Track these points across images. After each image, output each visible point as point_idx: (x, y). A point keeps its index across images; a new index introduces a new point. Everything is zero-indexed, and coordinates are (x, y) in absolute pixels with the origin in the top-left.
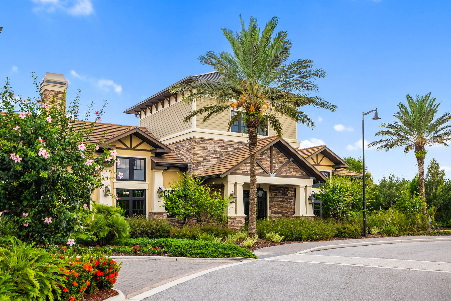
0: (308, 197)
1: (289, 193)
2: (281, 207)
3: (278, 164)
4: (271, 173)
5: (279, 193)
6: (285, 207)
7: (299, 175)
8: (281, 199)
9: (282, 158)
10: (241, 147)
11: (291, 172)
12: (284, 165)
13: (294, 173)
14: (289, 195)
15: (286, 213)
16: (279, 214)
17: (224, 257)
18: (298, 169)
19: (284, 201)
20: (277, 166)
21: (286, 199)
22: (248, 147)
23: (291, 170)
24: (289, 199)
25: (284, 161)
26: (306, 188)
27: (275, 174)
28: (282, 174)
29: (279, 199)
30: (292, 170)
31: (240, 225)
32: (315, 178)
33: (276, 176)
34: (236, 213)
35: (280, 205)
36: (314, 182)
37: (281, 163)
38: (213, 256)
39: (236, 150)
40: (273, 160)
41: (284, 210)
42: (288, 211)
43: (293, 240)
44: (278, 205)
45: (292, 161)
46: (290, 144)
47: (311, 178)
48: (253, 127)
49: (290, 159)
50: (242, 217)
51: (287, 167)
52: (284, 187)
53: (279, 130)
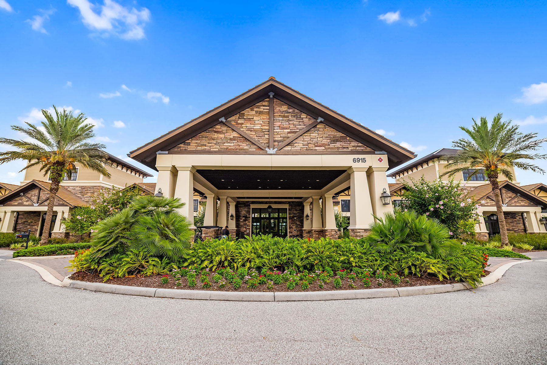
0: (539, 220)
1: (517, 217)
2: (512, 226)
3: (507, 198)
4: (503, 204)
5: (508, 217)
6: (515, 226)
7: (527, 205)
8: (511, 221)
9: (510, 194)
10: (472, 189)
11: (520, 203)
12: (513, 199)
13: (522, 204)
14: (518, 218)
15: (517, 230)
16: (511, 231)
17: (505, 257)
18: (525, 200)
19: (514, 222)
20: (507, 199)
21: (515, 221)
22: (492, 189)
23: (519, 202)
24: (518, 221)
25: (512, 196)
26: (535, 213)
27: (506, 205)
28: (512, 205)
29: (509, 221)
30: (521, 202)
31: (485, 238)
32: (542, 206)
33: (507, 206)
34: (481, 230)
35: (510, 225)
36: (542, 209)
37: (510, 197)
38: (496, 256)
39: (470, 192)
40: (503, 195)
41: (515, 228)
42: (519, 229)
43: (541, 249)
44: (509, 225)
45: (519, 196)
46: (516, 185)
47: (538, 206)
48: (494, 178)
49: (517, 195)
50: (486, 233)
51: (516, 200)
52: (512, 213)
53: (510, 177)
